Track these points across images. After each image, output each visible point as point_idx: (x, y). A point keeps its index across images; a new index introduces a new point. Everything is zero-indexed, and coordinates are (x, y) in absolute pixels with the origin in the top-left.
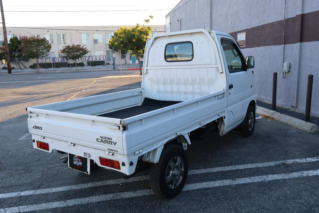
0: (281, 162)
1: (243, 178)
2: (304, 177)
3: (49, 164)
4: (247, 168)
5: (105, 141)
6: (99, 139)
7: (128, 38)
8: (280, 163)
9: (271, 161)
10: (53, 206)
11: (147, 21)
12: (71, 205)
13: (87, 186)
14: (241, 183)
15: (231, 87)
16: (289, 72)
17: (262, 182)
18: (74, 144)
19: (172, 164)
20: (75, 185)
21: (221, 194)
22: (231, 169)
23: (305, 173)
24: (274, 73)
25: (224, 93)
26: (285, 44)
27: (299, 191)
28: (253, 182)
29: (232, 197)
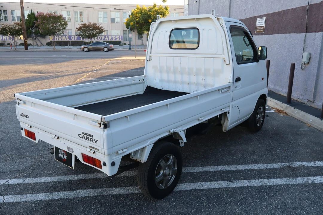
0: (287, 164)
1: (242, 180)
2: (310, 183)
3: (45, 150)
4: (248, 168)
5: (86, 137)
6: (81, 135)
7: (144, 18)
8: (286, 165)
9: (276, 162)
10: (38, 198)
12: (57, 198)
13: (76, 178)
14: (239, 186)
15: (238, 80)
16: (308, 63)
17: (262, 186)
18: (58, 137)
19: (162, 163)
20: (65, 176)
21: (215, 197)
22: (231, 169)
23: (312, 179)
24: (291, 64)
25: (229, 87)
26: (306, 32)
27: (301, 200)
28: (252, 185)
29: (226, 202)
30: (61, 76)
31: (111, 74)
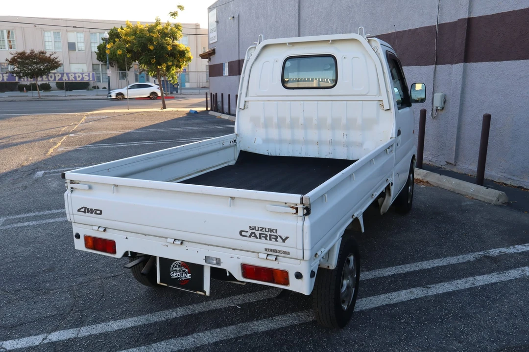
0: (481, 253)
1: (438, 283)
3: (77, 274)
4: (435, 265)
5: (260, 234)
6: (247, 232)
7: (142, 43)
8: (481, 255)
9: (465, 253)
11: (174, 14)
13: (175, 314)
14: (441, 292)
15: (399, 133)
16: (443, 108)
17: (471, 288)
18: (181, 241)
19: (346, 268)
20: (151, 313)
21: (420, 313)
22: (412, 270)
25: (392, 145)
26: (437, 64)
28: (458, 289)
29: (440, 317)
30: (11, 146)
31: (107, 137)
